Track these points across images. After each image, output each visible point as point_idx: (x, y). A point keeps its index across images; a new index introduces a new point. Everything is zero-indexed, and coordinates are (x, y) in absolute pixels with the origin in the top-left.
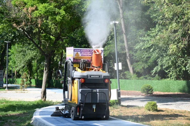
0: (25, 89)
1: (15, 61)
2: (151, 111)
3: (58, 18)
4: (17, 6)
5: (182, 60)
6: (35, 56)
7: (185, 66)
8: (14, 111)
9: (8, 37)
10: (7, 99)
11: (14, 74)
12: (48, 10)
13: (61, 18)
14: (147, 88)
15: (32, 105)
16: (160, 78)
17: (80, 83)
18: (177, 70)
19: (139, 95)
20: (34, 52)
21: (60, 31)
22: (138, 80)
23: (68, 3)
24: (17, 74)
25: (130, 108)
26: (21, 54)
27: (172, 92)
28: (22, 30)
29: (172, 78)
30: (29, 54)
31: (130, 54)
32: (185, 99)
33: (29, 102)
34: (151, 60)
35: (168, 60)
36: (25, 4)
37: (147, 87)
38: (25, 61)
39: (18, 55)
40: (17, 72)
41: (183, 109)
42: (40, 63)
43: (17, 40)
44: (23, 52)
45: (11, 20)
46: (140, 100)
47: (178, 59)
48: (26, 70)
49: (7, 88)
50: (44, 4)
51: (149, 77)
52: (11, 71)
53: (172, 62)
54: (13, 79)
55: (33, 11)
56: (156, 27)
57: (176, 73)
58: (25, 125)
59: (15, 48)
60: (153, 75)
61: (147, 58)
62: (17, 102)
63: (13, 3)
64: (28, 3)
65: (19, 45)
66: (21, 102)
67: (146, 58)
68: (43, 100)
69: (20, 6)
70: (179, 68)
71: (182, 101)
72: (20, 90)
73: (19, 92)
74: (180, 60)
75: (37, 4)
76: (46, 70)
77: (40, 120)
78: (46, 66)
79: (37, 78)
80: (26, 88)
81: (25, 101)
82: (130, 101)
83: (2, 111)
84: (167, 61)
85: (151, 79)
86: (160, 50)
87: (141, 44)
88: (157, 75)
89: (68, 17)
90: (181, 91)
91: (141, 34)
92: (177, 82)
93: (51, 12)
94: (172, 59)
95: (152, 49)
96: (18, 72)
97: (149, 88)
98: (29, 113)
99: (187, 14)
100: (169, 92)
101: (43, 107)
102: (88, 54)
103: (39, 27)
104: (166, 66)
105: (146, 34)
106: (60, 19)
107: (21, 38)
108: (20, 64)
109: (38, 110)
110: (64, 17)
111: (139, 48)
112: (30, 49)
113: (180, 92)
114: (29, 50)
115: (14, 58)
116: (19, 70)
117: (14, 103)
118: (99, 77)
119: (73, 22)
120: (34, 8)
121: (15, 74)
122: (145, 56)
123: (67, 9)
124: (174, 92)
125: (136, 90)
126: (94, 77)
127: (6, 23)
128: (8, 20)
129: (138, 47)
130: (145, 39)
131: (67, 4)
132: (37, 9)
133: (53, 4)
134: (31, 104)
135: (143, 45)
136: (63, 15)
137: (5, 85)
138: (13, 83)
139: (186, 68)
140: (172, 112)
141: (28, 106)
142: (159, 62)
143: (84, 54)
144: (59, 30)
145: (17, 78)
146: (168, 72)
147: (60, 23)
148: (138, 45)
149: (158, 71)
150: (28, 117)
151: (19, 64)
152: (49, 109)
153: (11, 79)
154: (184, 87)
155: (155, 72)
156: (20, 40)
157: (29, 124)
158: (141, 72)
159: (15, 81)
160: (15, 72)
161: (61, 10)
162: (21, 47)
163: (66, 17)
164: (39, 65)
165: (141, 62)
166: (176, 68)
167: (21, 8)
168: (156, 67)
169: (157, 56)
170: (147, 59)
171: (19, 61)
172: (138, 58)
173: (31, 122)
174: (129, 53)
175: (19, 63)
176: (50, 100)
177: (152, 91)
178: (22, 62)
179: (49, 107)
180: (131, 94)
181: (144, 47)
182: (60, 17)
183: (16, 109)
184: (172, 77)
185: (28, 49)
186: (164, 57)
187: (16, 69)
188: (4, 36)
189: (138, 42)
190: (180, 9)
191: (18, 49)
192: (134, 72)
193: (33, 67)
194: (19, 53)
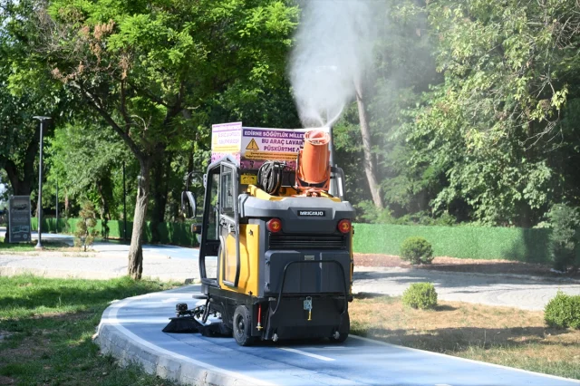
0: (89, 248)
1: (66, 169)
2: (420, 309)
3: (174, 54)
4: (63, 21)
5: (513, 171)
6: (118, 158)
7: (520, 189)
8: (52, 306)
9: (44, 105)
10: (38, 274)
11: (61, 206)
12: (147, 33)
13: (182, 54)
14: (416, 246)
15: (103, 291)
16: (454, 220)
17: (267, 231)
18: (500, 198)
19: (394, 265)
20: (116, 147)
21: (181, 90)
22: (394, 226)
23: (201, 13)
24: (69, 205)
25: (365, 299)
26: (81, 151)
27: (483, 258)
28: (79, 87)
29: (487, 222)
30: (104, 151)
31: (374, 155)
32: (516, 278)
33: (96, 281)
34: (430, 172)
35: (476, 172)
36: (86, 15)
37: (418, 243)
38: (91, 172)
39: (74, 154)
40: (70, 201)
41: (505, 305)
42: (135, 177)
43: (69, 112)
44: (88, 146)
45: (46, 60)
46: (394, 278)
47: (503, 168)
48: (96, 194)
49: (38, 244)
50: (135, 15)
51: (425, 218)
52: (53, 197)
53: (487, 177)
54: (59, 221)
55: (107, 34)
56: (444, 81)
57: (498, 206)
58: (78, 343)
59: (66, 136)
60: (435, 212)
61: (420, 164)
62: (64, 283)
63: (52, 11)
64: (93, 12)
65: (76, 128)
66: (74, 281)
67: (417, 167)
68: (133, 277)
69: (72, 21)
70: (504, 193)
71: (508, 283)
72: (75, 248)
73: (71, 254)
74: (509, 172)
75: (119, 16)
76: (141, 194)
77: (116, 330)
78: (143, 184)
79: (125, 216)
80: (90, 244)
81: (84, 281)
82: (367, 281)
83: (21, 306)
84: (472, 173)
85: (429, 222)
86: (455, 145)
87: (404, 126)
88: (446, 212)
89: (202, 52)
90: (508, 255)
91: (405, 100)
92: (497, 231)
93: (156, 39)
94: (487, 168)
95: (433, 143)
96: (72, 201)
97: (422, 246)
98: (92, 312)
99: (509, 47)
100: (477, 257)
101: (132, 296)
102: (285, 146)
103: (123, 77)
104: (469, 188)
105: (417, 99)
106: (179, 56)
107: (82, 109)
108: (78, 179)
109: (117, 304)
110: (189, 52)
111: (399, 137)
112: (107, 139)
113: (506, 259)
114: (105, 142)
115: (64, 163)
116: (77, 196)
117: (56, 284)
118: (324, 215)
119: (214, 65)
120: (109, 27)
121: (66, 205)
122: (413, 162)
123: (199, 31)
124: (490, 259)
125: (389, 252)
126: (309, 213)
127: (33, 66)
128: (38, 59)
129: (396, 136)
130: (413, 113)
131: (198, 16)
132: (116, 29)
133: (162, 16)
134: (102, 288)
135: (411, 131)
136: (187, 47)
137: (34, 236)
138: (60, 231)
139: (523, 195)
140: (476, 312)
141: (91, 292)
142: (452, 176)
143: (272, 145)
144: (178, 86)
145: (69, 216)
146: (476, 204)
147: (181, 68)
148: (395, 130)
149: (448, 201)
150: (88, 322)
151: (74, 178)
152: (147, 300)
153: (55, 220)
154: (516, 246)
155: (440, 203)
156: (79, 113)
157: (89, 340)
158: (404, 204)
159: (64, 226)
160: (66, 200)
161: (182, 33)
162: (82, 134)
163: (195, 51)
164: (130, 183)
165: (405, 177)
166: (496, 192)
167: (76, 25)
168: (444, 190)
169: (446, 159)
170: (420, 168)
171: (76, 171)
172: (395, 164)
173: (94, 336)
174: (372, 152)
175: (76, 175)
176: (153, 278)
177: (430, 254)
178: (85, 172)
179: (148, 295)
180: (371, 264)
181: (411, 135)
182: (181, 51)
183: (58, 301)
184: (486, 219)
185: (99, 139)
186: (465, 162)
187: (68, 193)
188: (33, 102)
189: (396, 123)
190: (492, 34)
191: (74, 138)
192: (384, 203)
193: (114, 186)
194: (76, 147)
